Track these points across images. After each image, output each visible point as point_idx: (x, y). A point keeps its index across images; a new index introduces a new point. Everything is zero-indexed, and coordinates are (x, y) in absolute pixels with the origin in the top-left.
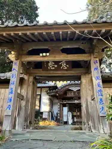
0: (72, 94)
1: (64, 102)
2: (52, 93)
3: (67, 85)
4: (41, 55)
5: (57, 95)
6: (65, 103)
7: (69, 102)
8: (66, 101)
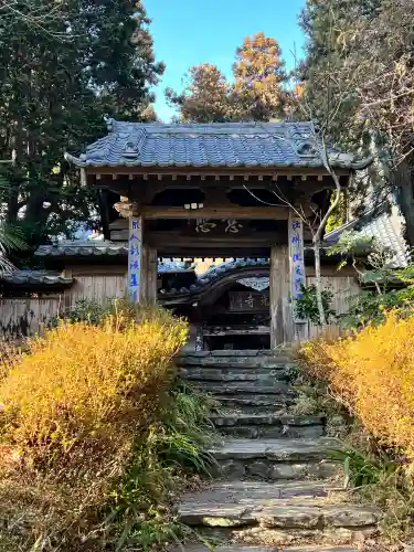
0: (250, 301)
1: (219, 330)
2: (175, 298)
3: (229, 271)
4: (187, 207)
5: (195, 305)
6: (222, 334)
7: (238, 332)
8: (225, 330)
